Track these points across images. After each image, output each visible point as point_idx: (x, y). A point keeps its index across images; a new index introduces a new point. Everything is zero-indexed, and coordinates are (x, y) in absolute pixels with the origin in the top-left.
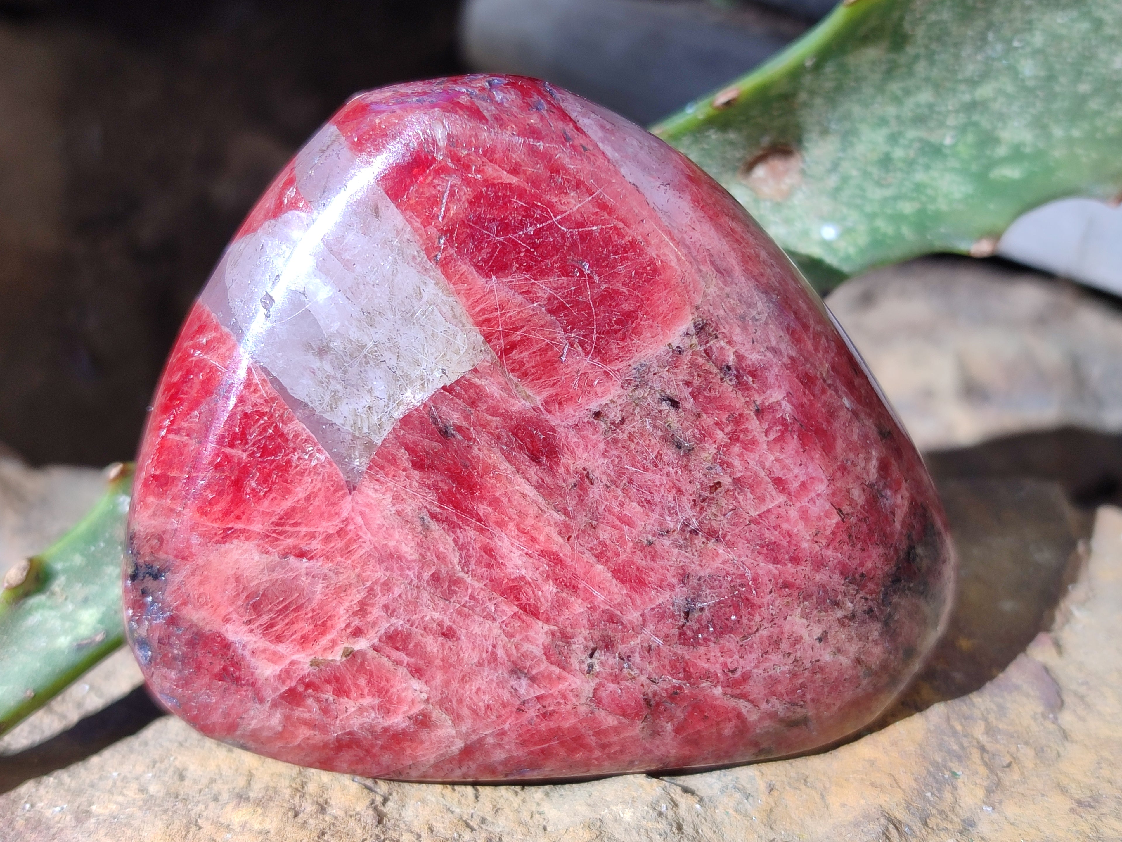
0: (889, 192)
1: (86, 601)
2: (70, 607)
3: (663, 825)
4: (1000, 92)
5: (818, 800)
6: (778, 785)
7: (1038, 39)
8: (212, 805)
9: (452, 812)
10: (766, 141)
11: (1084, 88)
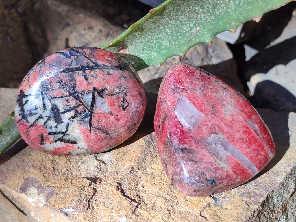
0: (144, 55)
1: (8, 136)
2: (5, 137)
3: (98, 170)
4: (163, 35)
5: (123, 163)
6: (118, 162)
7: (170, 26)
8: (28, 167)
9: (66, 168)
10: (121, 47)
11: (179, 34)
